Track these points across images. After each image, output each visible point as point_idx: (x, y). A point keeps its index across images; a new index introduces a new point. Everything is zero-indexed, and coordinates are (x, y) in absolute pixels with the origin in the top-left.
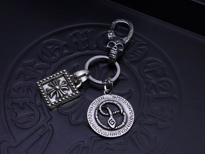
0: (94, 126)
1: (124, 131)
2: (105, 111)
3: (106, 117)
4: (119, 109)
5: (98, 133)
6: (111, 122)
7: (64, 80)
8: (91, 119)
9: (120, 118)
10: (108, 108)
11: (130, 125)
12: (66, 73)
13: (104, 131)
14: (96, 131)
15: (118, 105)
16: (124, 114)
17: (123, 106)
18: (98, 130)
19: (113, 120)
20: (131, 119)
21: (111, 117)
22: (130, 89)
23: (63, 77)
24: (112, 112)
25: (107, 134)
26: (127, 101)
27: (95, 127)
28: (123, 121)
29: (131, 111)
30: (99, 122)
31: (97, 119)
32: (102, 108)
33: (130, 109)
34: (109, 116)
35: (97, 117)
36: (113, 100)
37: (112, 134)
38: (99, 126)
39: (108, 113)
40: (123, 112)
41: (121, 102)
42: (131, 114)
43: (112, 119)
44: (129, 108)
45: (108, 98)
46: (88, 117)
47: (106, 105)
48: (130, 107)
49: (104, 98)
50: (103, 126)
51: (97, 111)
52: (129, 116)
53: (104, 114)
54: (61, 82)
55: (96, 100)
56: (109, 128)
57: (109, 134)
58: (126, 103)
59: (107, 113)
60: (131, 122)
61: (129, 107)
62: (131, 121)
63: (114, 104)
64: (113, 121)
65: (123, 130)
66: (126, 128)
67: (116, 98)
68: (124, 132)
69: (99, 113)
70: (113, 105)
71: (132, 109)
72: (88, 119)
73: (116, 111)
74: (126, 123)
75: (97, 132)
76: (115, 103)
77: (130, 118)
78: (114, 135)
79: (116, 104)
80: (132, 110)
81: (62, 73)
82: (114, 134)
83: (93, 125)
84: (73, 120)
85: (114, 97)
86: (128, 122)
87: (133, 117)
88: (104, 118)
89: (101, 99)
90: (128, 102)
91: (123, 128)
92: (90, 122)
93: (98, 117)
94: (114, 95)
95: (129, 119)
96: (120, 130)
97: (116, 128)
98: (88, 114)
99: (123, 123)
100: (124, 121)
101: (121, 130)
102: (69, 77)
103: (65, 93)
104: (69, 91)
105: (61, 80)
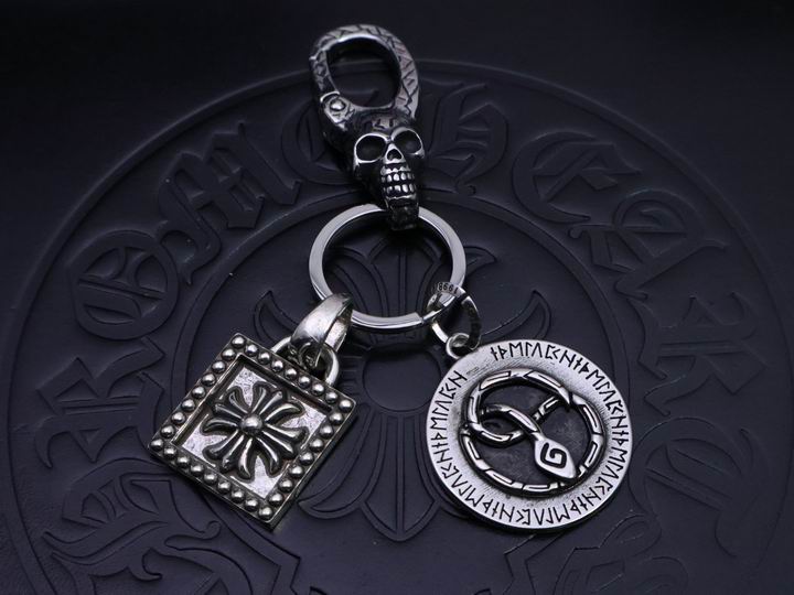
0: (493, 506)
1: (614, 468)
2: (496, 425)
3: (516, 447)
4: (548, 392)
5: (525, 526)
6: (548, 458)
7: (255, 378)
8: (466, 486)
9: (570, 424)
10: (504, 409)
11: (623, 433)
12: (252, 348)
13: (540, 507)
14: (513, 524)
15: (535, 375)
16: (579, 401)
17: (556, 372)
18: (516, 516)
19: (553, 445)
20: (612, 406)
21: (541, 440)
22: (535, 292)
23: (245, 370)
24: (531, 415)
25: (561, 512)
26: (558, 347)
27: (499, 510)
28: (590, 432)
29: (594, 379)
30: (505, 481)
31: (491, 473)
32: (480, 420)
33: (585, 369)
34: (528, 438)
35: (481, 465)
36: (503, 365)
37: (578, 503)
38: (512, 499)
39: (517, 425)
40: (571, 394)
41: (536, 360)
42: (602, 390)
43: (547, 446)
44: (579, 368)
45: (476, 369)
46: (448, 483)
48: (583, 363)
49: (461, 377)
50: (527, 488)
51: (467, 440)
52: (599, 399)
53: (505, 438)
54: (248, 396)
55: (437, 396)
56: (554, 486)
57: (569, 507)
58: (559, 355)
59: (515, 430)
60: (621, 418)
61: (579, 363)
62: (618, 414)
63: (517, 381)
64: (554, 452)
65: (610, 465)
66: (617, 454)
67: (507, 355)
68: (617, 473)
69: (478, 444)
70: (515, 388)
71: (592, 367)
72: (455, 491)
73: (539, 405)
74: (604, 434)
75: (519, 525)
76: (521, 373)
77: (608, 405)
78: (588, 505)
79: (526, 376)
80: (597, 371)
81: (234, 357)
82: (587, 498)
83: (487, 505)
84: (388, 524)
85: (498, 355)
86: (609, 427)
87: (617, 396)
88: (511, 456)
89: (454, 386)
90: (563, 349)
91: (607, 458)
92: (467, 499)
93: (486, 462)
94: (495, 346)
95: (608, 414)
96: (598, 473)
97: (583, 470)
98: (440, 472)
100: (596, 429)
101: (602, 469)
102: (273, 359)
103: (293, 429)
104: (304, 417)
105: (243, 387)
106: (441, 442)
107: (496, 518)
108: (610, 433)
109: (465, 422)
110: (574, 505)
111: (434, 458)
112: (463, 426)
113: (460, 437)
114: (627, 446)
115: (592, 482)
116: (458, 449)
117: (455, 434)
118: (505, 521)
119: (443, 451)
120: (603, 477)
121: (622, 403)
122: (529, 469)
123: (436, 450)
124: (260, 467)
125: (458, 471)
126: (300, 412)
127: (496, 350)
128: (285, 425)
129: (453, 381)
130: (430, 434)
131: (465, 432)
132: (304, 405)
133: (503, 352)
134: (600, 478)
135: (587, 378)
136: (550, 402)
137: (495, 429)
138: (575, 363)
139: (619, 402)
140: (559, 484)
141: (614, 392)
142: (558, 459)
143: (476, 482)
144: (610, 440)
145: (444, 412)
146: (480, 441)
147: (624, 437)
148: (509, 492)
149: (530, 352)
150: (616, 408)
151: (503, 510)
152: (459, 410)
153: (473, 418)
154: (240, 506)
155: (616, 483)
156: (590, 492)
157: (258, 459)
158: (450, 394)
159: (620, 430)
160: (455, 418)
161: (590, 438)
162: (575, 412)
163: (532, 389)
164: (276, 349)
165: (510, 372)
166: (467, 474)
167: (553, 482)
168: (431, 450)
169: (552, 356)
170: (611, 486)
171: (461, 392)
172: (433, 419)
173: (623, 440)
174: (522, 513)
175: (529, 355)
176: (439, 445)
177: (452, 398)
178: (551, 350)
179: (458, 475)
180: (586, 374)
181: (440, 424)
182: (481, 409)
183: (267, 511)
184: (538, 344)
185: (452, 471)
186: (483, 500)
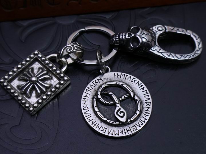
0: (95, 123)
1: (140, 123)
2: (107, 98)
3: (110, 107)
4: (128, 92)
5: (103, 133)
6: (119, 113)
7: (40, 66)
8: (89, 114)
9: (131, 105)
10: (110, 93)
11: (148, 113)
12: (40, 56)
13: (111, 129)
15: (125, 86)
16: (136, 98)
17: (133, 87)
18: (101, 129)
19: (122, 110)
20: (147, 103)
21: (118, 106)
24: (118, 99)
25: (117, 132)
26: (137, 79)
27: (96, 125)
28: (137, 109)
29: (145, 93)
30: (102, 116)
31: (98, 113)
32: (101, 94)
33: (143, 89)
34: (115, 105)
35: (96, 109)
36: (116, 80)
37: (124, 131)
38: (102, 123)
39: (113, 100)
40: (134, 95)
41: (128, 81)
42: (146, 97)
43: (120, 109)
44: (141, 88)
45: (107, 78)
46: (83, 111)
47: (107, 89)
48: (143, 87)
49: (101, 79)
50: (108, 121)
51: (95, 100)
52: (144, 100)
53: (107, 102)
55: (91, 83)
56: (117, 123)
57: (120, 132)
58: (136, 82)
59: (111, 101)
60: (149, 108)
62: (149, 106)
63: (118, 86)
64: (122, 112)
65: (139, 122)
66: (143, 119)
67: (119, 77)
68: (141, 125)
69: (98, 102)
70: (117, 88)
71: (146, 89)
72: (84, 115)
73: (123, 96)
74: (141, 112)
75: (101, 132)
76: (120, 84)
77: (146, 103)
78: (127, 133)
79: (122, 85)
80: (146, 91)
82: (127, 131)
83: (93, 123)
85: (116, 76)
87: (151, 101)
88: (107, 109)
89: (98, 81)
90: (138, 80)
91: (139, 120)
92: (87, 119)
93: (98, 109)
94: (116, 73)
95: (145, 105)
96: (134, 123)
97: (129, 121)
98: (82, 107)
99: (138, 113)
100: (139, 109)
101: (136, 122)
102: (46, 60)
103: (48, 84)
104: (52, 81)
105: (35, 68)
106: (86, 98)
107: (94, 128)
108: (143, 112)
109: (96, 94)
110: (122, 131)
111: (82, 102)
112: (95, 95)
113: (93, 98)
114: (148, 118)
115: (131, 126)
116: (91, 102)
117: (92, 97)
118: (97, 129)
119: (86, 101)
120: (135, 125)
121: (151, 103)
122: (111, 115)
123: (84, 100)
124: (34, 94)
125: (88, 109)
126: (51, 79)
127: (116, 74)
128: (45, 82)
129: (98, 80)
130: (84, 94)
131: (95, 97)
132: (53, 77)
133: (118, 75)
134: (134, 125)
135: (142, 92)
136: (127, 96)
137: (105, 99)
138: (140, 86)
139: (150, 102)
140: (119, 123)
141: (150, 99)
142: (122, 115)
143: (93, 114)
144: (142, 114)
145: (91, 89)
146: (99, 101)
147: (148, 114)
148: (102, 121)
149: (127, 78)
150: (148, 104)
151: (98, 126)
152: (96, 90)
153: (99, 93)
154: (23, 106)
155: (139, 128)
156: (129, 129)
157: (34, 92)
158: (95, 84)
159: (147, 112)
160: (94, 92)
161: (136, 111)
162: (134, 101)
163: (122, 90)
164: (48, 57)
165: (117, 82)
166: (91, 111)
167: (118, 122)
168: (82, 100)
169: (134, 81)
170: (137, 129)
171: (99, 84)
172: (87, 90)
173: (147, 115)
174: (104, 129)
175: (126, 79)
176: (85, 99)
177: (96, 85)
178: (134, 79)
179: (88, 110)
180: (143, 90)
181: (88, 92)
182: (103, 91)
183: (31, 109)
184: (130, 76)
185: (86, 108)
186: (93, 121)
